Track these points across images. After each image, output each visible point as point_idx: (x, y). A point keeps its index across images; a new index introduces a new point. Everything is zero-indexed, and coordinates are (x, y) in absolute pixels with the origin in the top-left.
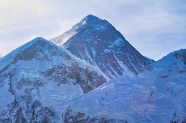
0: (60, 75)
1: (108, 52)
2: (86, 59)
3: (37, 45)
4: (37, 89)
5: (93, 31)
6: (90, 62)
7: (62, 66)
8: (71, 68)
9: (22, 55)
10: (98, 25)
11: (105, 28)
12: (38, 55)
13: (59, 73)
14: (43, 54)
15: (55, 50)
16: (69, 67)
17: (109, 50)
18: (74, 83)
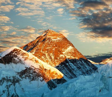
0: (31, 75)
1: (62, 57)
2: (47, 62)
3: (13, 52)
4: (14, 85)
5: (52, 41)
6: (50, 64)
7: (32, 68)
8: (39, 69)
9: (2, 60)
10: (55, 37)
11: (60, 39)
12: (14, 59)
13: (30, 73)
14: (18, 59)
15: (27, 56)
16: (37, 69)
17: (63, 55)
18: (41, 80)
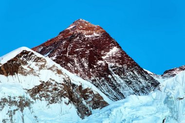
0: (49, 93)
1: (101, 64)
2: (77, 72)
3: (21, 57)
5: (84, 39)
7: (52, 82)
8: (63, 84)
9: (2, 68)
10: (90, 31)
11: (98, 35)
14: (29, 67)
17: (103, 62)
